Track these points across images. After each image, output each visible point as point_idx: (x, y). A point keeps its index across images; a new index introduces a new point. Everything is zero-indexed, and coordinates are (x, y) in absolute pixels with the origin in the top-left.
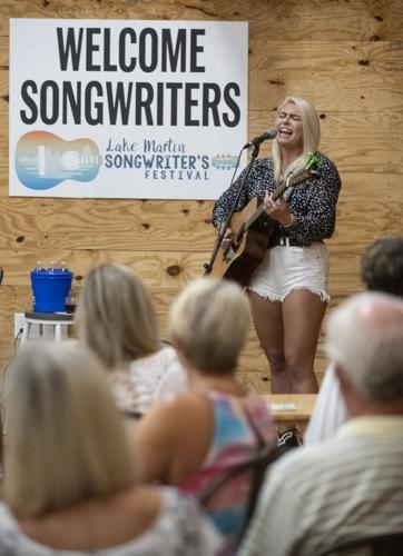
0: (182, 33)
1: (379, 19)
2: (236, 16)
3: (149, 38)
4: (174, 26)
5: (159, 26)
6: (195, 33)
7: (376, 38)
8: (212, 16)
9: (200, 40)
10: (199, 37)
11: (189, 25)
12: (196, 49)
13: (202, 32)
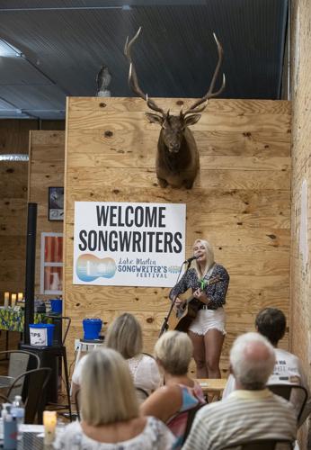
0: (155, 209)
1: (247, 204)
2: (180, 201)
3: (139, 211)
4: (151, 206)
5: (144, 205)
6: (161, 209)
7: (245, 212)
8: (169, 201)
9: (163, 212)
10: (163, 211)
11: (158, 205)
12: (162, 216)
13: (164, 208)
